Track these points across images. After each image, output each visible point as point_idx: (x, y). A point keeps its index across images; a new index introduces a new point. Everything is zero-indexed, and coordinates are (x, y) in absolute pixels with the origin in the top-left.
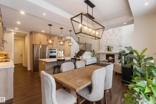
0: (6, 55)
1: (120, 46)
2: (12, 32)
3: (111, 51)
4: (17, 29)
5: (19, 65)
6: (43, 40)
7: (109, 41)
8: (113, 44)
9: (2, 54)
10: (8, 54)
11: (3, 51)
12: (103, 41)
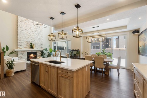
1: (41, 44)
7: (32, 38)
8: (35, 41)
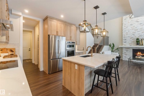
0: (12, 51)
2: (20, 16)
3: (142, 45)
4: (27, 11)
5: (27, 61)
6: (60, 29)
7: (139, 32)
9: (7, 49)
10: (15, 49)
11: (9, 45)
12: (127, 32)
